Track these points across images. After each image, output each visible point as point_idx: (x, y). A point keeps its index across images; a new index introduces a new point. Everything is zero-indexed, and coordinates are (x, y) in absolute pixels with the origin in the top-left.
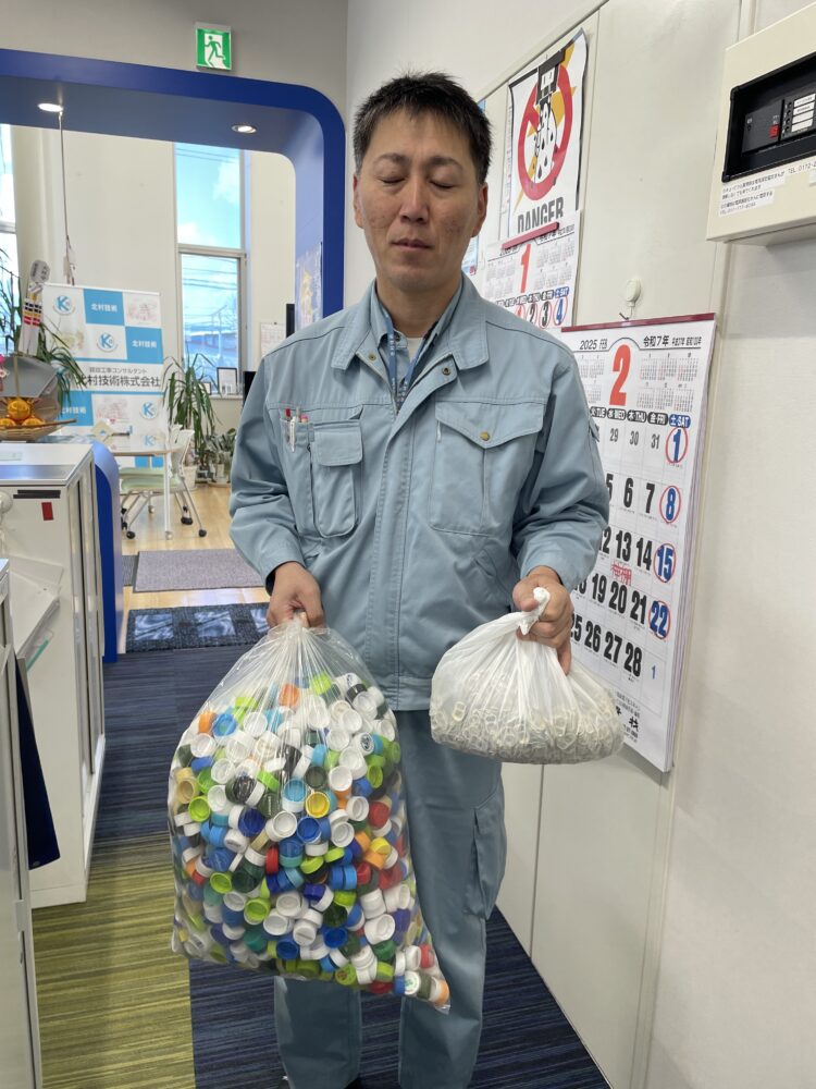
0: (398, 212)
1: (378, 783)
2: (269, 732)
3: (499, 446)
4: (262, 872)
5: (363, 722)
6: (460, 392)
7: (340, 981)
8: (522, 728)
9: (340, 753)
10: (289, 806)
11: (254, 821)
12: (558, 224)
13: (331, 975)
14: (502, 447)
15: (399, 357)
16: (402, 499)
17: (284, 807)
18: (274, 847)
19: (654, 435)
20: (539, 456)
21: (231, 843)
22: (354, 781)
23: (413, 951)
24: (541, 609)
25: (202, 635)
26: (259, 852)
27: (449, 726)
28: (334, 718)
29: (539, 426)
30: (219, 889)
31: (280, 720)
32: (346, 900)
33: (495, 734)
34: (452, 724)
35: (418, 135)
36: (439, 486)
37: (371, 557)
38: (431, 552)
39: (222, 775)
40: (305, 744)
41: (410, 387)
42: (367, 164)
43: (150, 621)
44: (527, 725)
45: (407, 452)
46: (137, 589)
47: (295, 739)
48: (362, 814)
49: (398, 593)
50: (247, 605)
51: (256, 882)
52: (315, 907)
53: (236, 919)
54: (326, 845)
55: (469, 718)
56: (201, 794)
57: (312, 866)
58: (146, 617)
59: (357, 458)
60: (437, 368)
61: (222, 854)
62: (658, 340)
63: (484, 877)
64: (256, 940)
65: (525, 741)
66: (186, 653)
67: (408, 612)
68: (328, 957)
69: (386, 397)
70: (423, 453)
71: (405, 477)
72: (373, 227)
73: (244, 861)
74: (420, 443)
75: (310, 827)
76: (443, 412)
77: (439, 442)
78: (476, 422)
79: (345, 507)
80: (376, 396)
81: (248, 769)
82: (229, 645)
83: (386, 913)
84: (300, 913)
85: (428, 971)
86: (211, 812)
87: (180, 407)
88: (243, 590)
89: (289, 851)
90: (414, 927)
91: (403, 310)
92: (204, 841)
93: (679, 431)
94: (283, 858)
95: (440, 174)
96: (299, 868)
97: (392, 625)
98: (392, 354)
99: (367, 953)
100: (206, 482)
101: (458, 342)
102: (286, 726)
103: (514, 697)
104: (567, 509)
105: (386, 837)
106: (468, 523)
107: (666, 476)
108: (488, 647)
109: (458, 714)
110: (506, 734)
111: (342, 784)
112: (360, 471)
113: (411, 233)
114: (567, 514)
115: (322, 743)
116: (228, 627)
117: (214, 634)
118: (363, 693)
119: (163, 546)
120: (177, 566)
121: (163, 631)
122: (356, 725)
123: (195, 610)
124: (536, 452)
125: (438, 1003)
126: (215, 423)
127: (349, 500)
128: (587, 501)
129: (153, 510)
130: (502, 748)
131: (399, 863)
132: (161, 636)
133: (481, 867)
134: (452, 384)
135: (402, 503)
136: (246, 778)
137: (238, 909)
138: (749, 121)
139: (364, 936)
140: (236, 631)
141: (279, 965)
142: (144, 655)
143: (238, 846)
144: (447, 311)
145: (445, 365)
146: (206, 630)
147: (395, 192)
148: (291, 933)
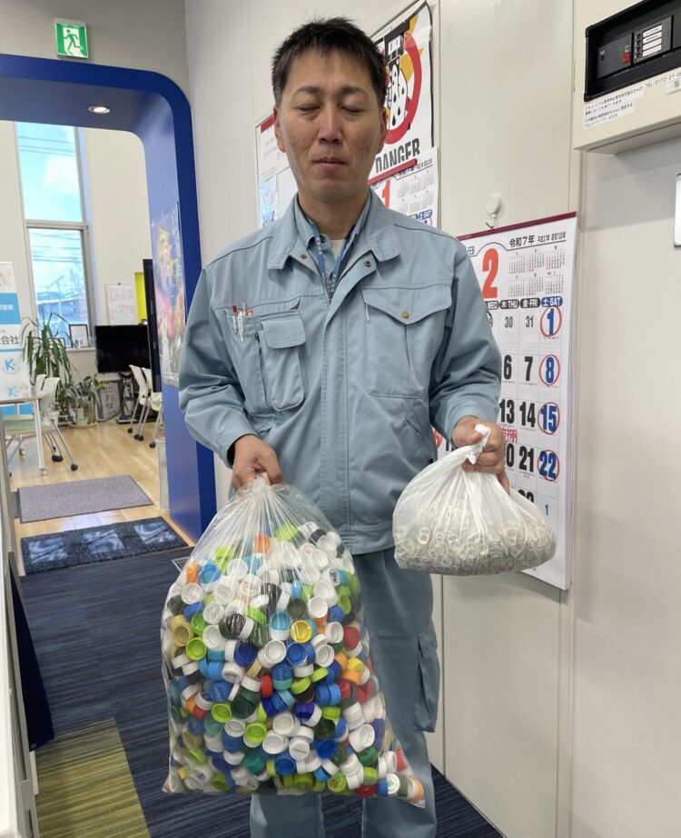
0: (316, 136)
1: (347, 610)
2: (250, 575)
3: (417, 323)
4: (259, 697)
5: (329, 560)
6: (379, 281)
7: (332, 789)
8: (482, 542)
9: (313, 587)
10: (277, 635)
11: (247, 652)
12: (416, 161)
13: (324, 784)
14: (420, 323)
15: (325, 256)
16: (341, 373)
17: (272, 637)
18: (266, 674)
19: (528, 317)
20: (448, 331)
21: (228, 674)
22: (329, 610)
23: (391, 755)
24: (485, 441)
25: (94, 552)
26: (254, 679)
27: (416, 550)
28: (305, 559)
29: (449, 303)
30: (220, 719)
31: (258, 564)
32: (332, 714)
33: (458, 550)
34: (419, 548)
35: (328, 69)
36: (373, 359)
37: (320, 424)
38: (371, 414)
39: (212, 616)
40: (284, 581)
41: (338, 280)
42: (287, 98)
43: (43, 546)
44: (486, 539)
45: (341, 334)
46: (24, 520)
47: (275, 578)
48: (339, 636)
49: (346, 453)
50: (129, 523)
51: (253, 707)
52: (307, 723)
53: (237, 745)
54: (311, 666)
55: (433, 540)
56: (196, 636)
57: (302, 686)
58: (38, 543)
59: (300, 340)
60: (360, 261)
61: (221, 685)
62: (523, 240)
63: (428, 696)
64: (256, 762)
65: (485, 553)
66: (81, 569)
67: (355, 468)
68: (321, 768)
69: (319, 289)
70: (356, 333)
71: (342, 354)
72: (295, 150)
73: (242, 689)
74: (351, 324)
75: (297, 651)
76: (369, 296)
77: (369, 322)
78: (396, 304)
79: (294, 383)
80: (310, 289)
81: (236, 608)
82: (121, 557)
83: (365, 723)
84: (294, 731)
85: (403, 772)
86: (208, 649)
87: (39, 361)
88: (122, 511)
89: (281, 676)
90: (388, 735)
91: (325, 217)
92: (203, 677)
93: (552, 310)
94: (276, 681)
95: (350, 101)
96: (290, 690)
97: (343, 481)
98: (320, 253)
99: (354, 760)
100: (67, 426)
101: (375, 240)
102: (264, 568)
103: (471, 517)
104: (472, 374)
105: (359, 657)
106: (399, 388)
107: (542, 348)
108: (441, 479)
109: (424, 538)
110: (468, 549)
111: (320, 612)
112: (302, 350)
113: (329, 152)
114: (472, 378)
115: (297, 578)
116: (116, 542)
117: (105, 550)
118: (323, 536)
119: (38, 482)
120: (57, 496)
121: (57, 553)
122: (324, 562)
123: (82, 532)
124: (446, 328)
125: (416, 799)
126: (73, 372)
127: (297, 377)
128: (487, 367)
129: (23, 452)
130: (465, 562)
131: (370, 680)
132: (56, 557)
133: (426, 687)
134: (372, 275)
135: (341, 376)
136: (236, 615)
137: (238, 735)
138: (602, 53)
139: (351, 746)
140: (125, 545)
141: (277, 783)
142: (44, 575)
143: (235, 676)
144: (362, 217)
145: (366, 259)
146: (97, 547)
147: (312, 119)
148: (287, 750)
